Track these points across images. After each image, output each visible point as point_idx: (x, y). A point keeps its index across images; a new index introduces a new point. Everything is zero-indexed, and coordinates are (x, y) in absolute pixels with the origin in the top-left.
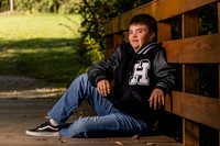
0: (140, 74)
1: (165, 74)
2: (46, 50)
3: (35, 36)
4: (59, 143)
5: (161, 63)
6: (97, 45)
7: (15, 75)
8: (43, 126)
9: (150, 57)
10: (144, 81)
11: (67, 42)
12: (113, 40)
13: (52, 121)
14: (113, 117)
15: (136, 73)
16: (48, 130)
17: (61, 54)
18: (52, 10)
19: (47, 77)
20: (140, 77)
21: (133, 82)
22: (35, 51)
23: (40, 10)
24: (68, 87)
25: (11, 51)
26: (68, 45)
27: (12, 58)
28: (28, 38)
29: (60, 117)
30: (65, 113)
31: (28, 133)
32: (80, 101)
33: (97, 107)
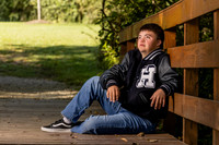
0: (147, 78)
1: (169, 77)
2: (69, 57)
3: (59, 44)
4: (70, 138)
5: (165, 68)
6: (114, 52)
7: (39, 77)
8: (57, 123)
9: (156, 62)
10: (151, 84)
11: (89, 49)
12: (127, 47)
13: (65, 119)
14: (121, 116)
15: (143, 77)
16: (62, 127)
17: (82, 60)
18: (76, 20)
19: (69, 80)
20: (147, 80)
21: (140, 85)
22: (58, 57)
23: (66, 20)
24: (79, 90)
25: (37, 56)
26: (89, 52)
27: (37, 63)
28: (53, 45)
29: (72, 116)
30: (77, 112)
31: (43, 129)
32: (91, 101)
33: (106, 107)
